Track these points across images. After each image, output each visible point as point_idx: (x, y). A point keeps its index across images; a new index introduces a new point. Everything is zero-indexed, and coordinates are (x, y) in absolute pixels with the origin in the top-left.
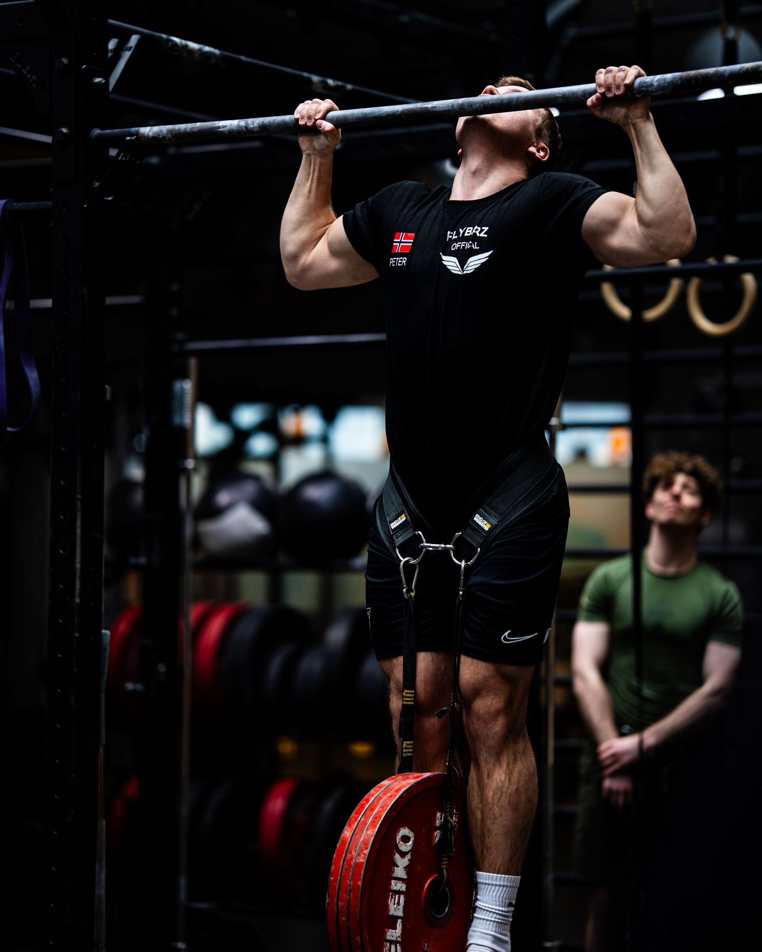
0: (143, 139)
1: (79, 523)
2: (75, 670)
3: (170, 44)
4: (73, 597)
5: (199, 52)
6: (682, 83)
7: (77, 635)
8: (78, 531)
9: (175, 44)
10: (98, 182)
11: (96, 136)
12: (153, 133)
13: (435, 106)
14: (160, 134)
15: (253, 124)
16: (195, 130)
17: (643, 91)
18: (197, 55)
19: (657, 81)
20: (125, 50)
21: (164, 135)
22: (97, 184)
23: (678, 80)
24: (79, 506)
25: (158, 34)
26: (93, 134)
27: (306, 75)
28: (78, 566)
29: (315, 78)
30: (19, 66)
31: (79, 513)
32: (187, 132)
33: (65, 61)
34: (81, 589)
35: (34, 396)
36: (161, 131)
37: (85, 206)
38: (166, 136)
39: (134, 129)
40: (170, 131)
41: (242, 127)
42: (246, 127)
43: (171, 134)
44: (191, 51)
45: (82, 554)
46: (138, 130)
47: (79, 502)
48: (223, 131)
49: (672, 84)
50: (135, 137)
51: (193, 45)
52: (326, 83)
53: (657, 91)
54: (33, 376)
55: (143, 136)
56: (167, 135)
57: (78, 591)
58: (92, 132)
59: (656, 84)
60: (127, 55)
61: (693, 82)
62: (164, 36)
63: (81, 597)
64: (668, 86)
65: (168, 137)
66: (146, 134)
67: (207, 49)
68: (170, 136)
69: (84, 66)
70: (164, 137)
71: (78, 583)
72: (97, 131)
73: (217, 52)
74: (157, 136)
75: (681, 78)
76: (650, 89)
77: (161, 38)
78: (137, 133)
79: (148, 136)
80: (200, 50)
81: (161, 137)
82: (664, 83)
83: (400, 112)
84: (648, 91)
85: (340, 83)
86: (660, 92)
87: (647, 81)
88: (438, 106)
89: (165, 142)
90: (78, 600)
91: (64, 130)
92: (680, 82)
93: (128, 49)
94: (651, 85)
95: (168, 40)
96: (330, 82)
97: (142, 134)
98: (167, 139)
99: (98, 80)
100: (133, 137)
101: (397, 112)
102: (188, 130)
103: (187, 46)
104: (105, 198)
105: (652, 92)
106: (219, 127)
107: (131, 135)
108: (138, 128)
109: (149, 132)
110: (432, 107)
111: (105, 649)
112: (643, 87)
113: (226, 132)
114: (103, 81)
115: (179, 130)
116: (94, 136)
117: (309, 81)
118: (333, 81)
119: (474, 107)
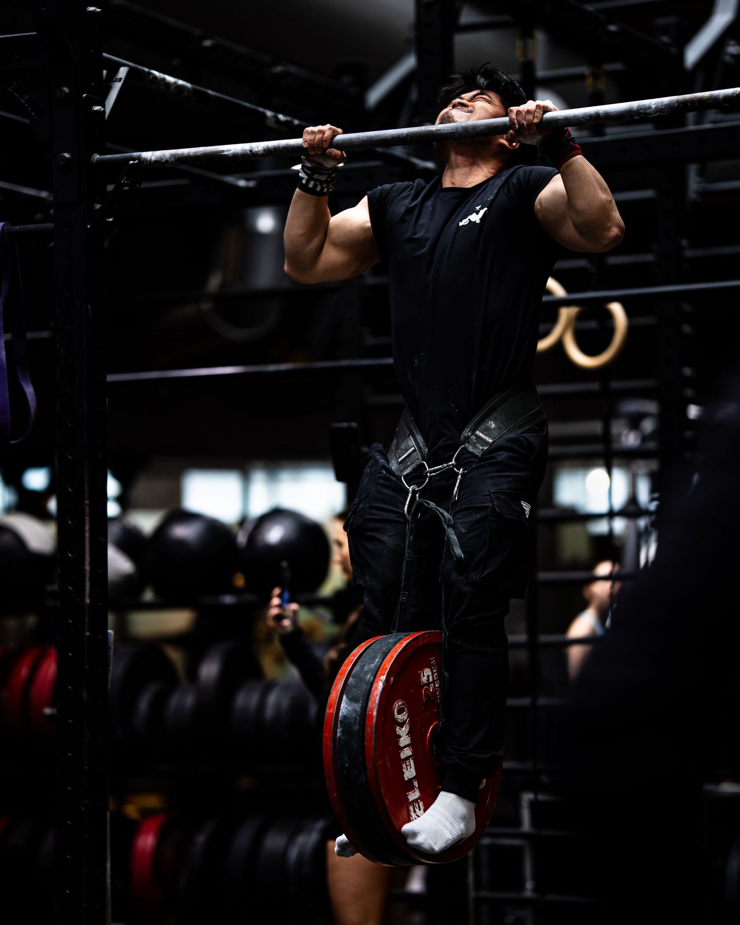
0: (145, 163)
1: (87, 528)
2: (87, 667)
3: (151, 76)
4: (84, 597)
5: (175, 85)
6: (678, 105)
7: (88, 634)
8: (87, 535)
9: (155, 77)
10: (99, 204)
11: (96, 161)
12: (156, 157)
13: (439, 129)
14: (163, 158)
15: (258, 148)
16: (199, 154)
17: (641, 113)
18: (173, 88)
19: (654, 104)
20: (115, 81)
21: (167, 159)
22: (98, 206)
23: (675, 103)
24: (87, 510)
25: (140, 67)
26: (94, 159)
27: (261, 109)
28: (88, 568)
29: (269, 113)
30: (17, 96)
31: (87, 518)
32: (190, 155)
33: (66, 90)
34: (91, 590)
35: (32, 410)
36: (164, 156)
37: (89, 227)
38: (169, 160)
39: (135, 154)
40: (173, 156)
41: (246, 150)
42: (251, 151)
43: (175, 158)
44: (168, 84)
45: (91, 556)
46: (140, 154)
47: (87, 508)
48: (228, 154)
49: (669, 106)
50: (136, 162)
51: (170, 79)
52: (278, 118)
53: (654, 113)
54: (29, 390)
55: (146, 160)
56: (170, 158)
57: (87, 592)
58: (93, 156)
59: (654, 106)
60: (117, 86)
61: (689, 104)
62: (146, 70)
63: (91, 597)
64: (664, 109)
65: (171, 161)
66: (149, 159)
67: (181, 82)
68: (173, 160)
69: (84, 95)
70: (167, 161)
71: (88, 584)
72: (97, 157)
73: (189, 85)
74: (159, 160)
75: (678, 101)
76: (648, 111)
77: (144, 71)
78: (139, 158)
79: (151, 160)
80: (175, 83)
81: (164, 161)
82: (662, 106)
83: (405, 135)
84: (646, 113)
85: (288, 118)
86: (658, 114)
87: (645, 104)
88: (442, 128)
89: (167, 165)
90: (88, 601)
91: (67, 155)
92: (676, 104)
93: (118, 80)
94: (650, 108)
95: (150, 74)
96: (281, 117)
97: (144, 158)
98: (170, 162)
99: (97, 108)
100: (135, 161)
101: (402, 134)
102: (192, 154)
103: (164, 79)
104: (107, 220)
105: (650, 114)
106: (223, 151)
107: (134, 159)
108: (139, 153)
109: (152, 156)
110: (436, 130)
111: (110, 648)
112: (641, 109)
113: (231, 156)
114: (102, 109)
115: (183, 154)
116: (95, 161)
117: (264, 115)
118: (284, 116)
119: (478, 130)
